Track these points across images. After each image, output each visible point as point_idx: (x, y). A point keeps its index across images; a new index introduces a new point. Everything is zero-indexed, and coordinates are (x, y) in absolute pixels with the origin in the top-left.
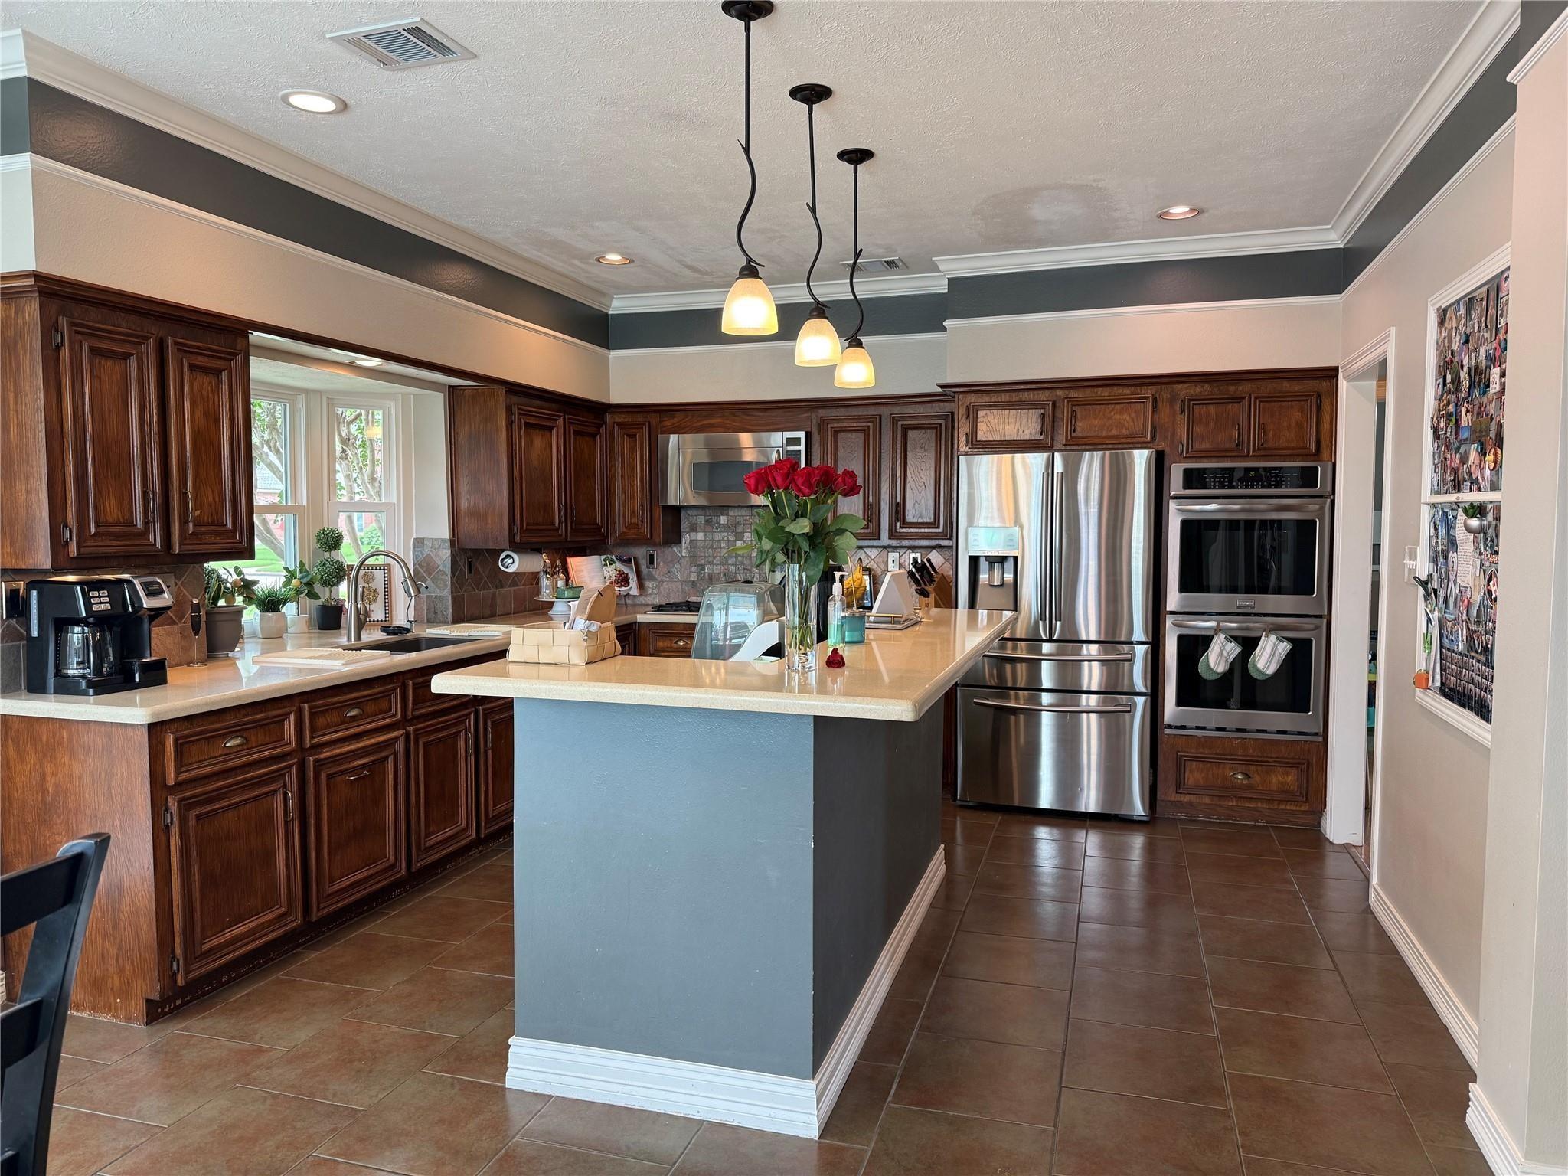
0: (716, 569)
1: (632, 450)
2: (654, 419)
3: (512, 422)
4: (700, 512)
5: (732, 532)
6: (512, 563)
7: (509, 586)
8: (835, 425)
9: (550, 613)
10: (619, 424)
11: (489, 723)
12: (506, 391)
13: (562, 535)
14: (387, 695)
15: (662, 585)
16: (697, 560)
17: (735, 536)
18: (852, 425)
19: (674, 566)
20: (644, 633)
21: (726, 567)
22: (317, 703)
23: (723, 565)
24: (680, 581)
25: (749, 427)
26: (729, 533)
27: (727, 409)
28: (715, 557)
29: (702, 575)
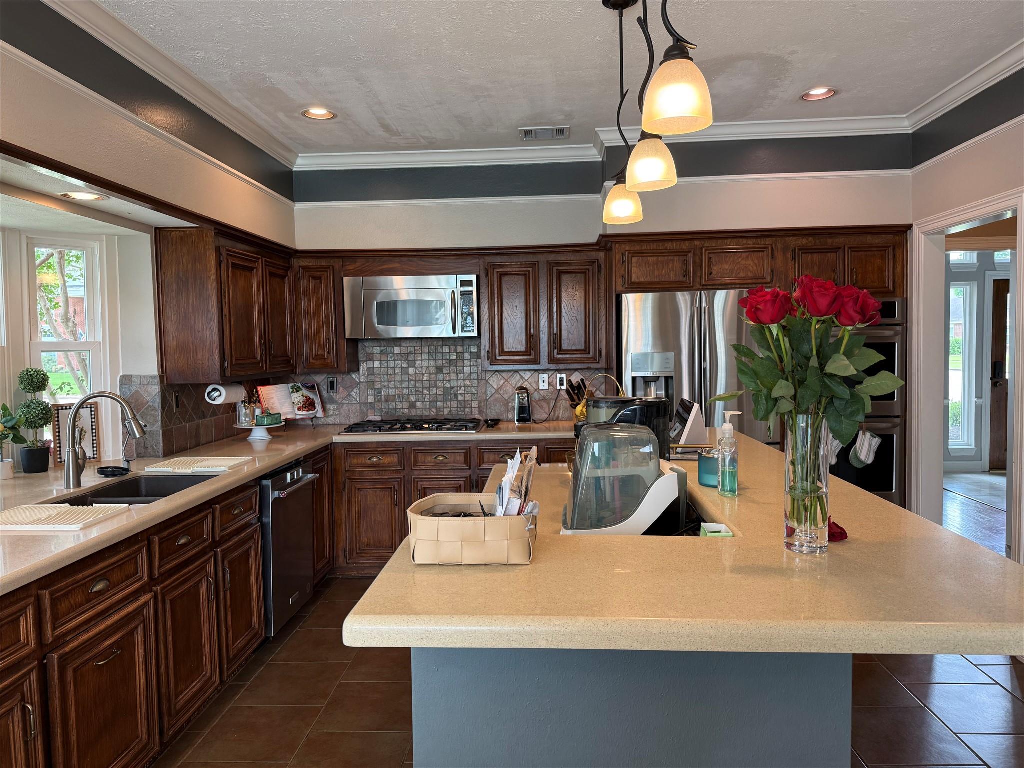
0: (392, 392)
1: (318, 290)
2: (337, 264)
3: (221, 262)
4: (376, 344)
5: (405, 361)
6: (219, 396)
7: (210, 417)
8: (501, 270)
9: (250, 439)
10: (305, 268)
11: (227, 564)
12: (215, 232)
13: (263, 368)
14: (133, 558)
15: (342, 408)
16: (374, 385)
17: (408, 364)
18: (515, 270)
19: (353, 390)
20: (339, 453)
21: (400, 390)
22: (59, 586)
23: (397, 388)
24: (359, 403)
25: (424, 272)
26: (403, 362)
27: (405, 256)
28: (391, 382)
29: (379, 398)
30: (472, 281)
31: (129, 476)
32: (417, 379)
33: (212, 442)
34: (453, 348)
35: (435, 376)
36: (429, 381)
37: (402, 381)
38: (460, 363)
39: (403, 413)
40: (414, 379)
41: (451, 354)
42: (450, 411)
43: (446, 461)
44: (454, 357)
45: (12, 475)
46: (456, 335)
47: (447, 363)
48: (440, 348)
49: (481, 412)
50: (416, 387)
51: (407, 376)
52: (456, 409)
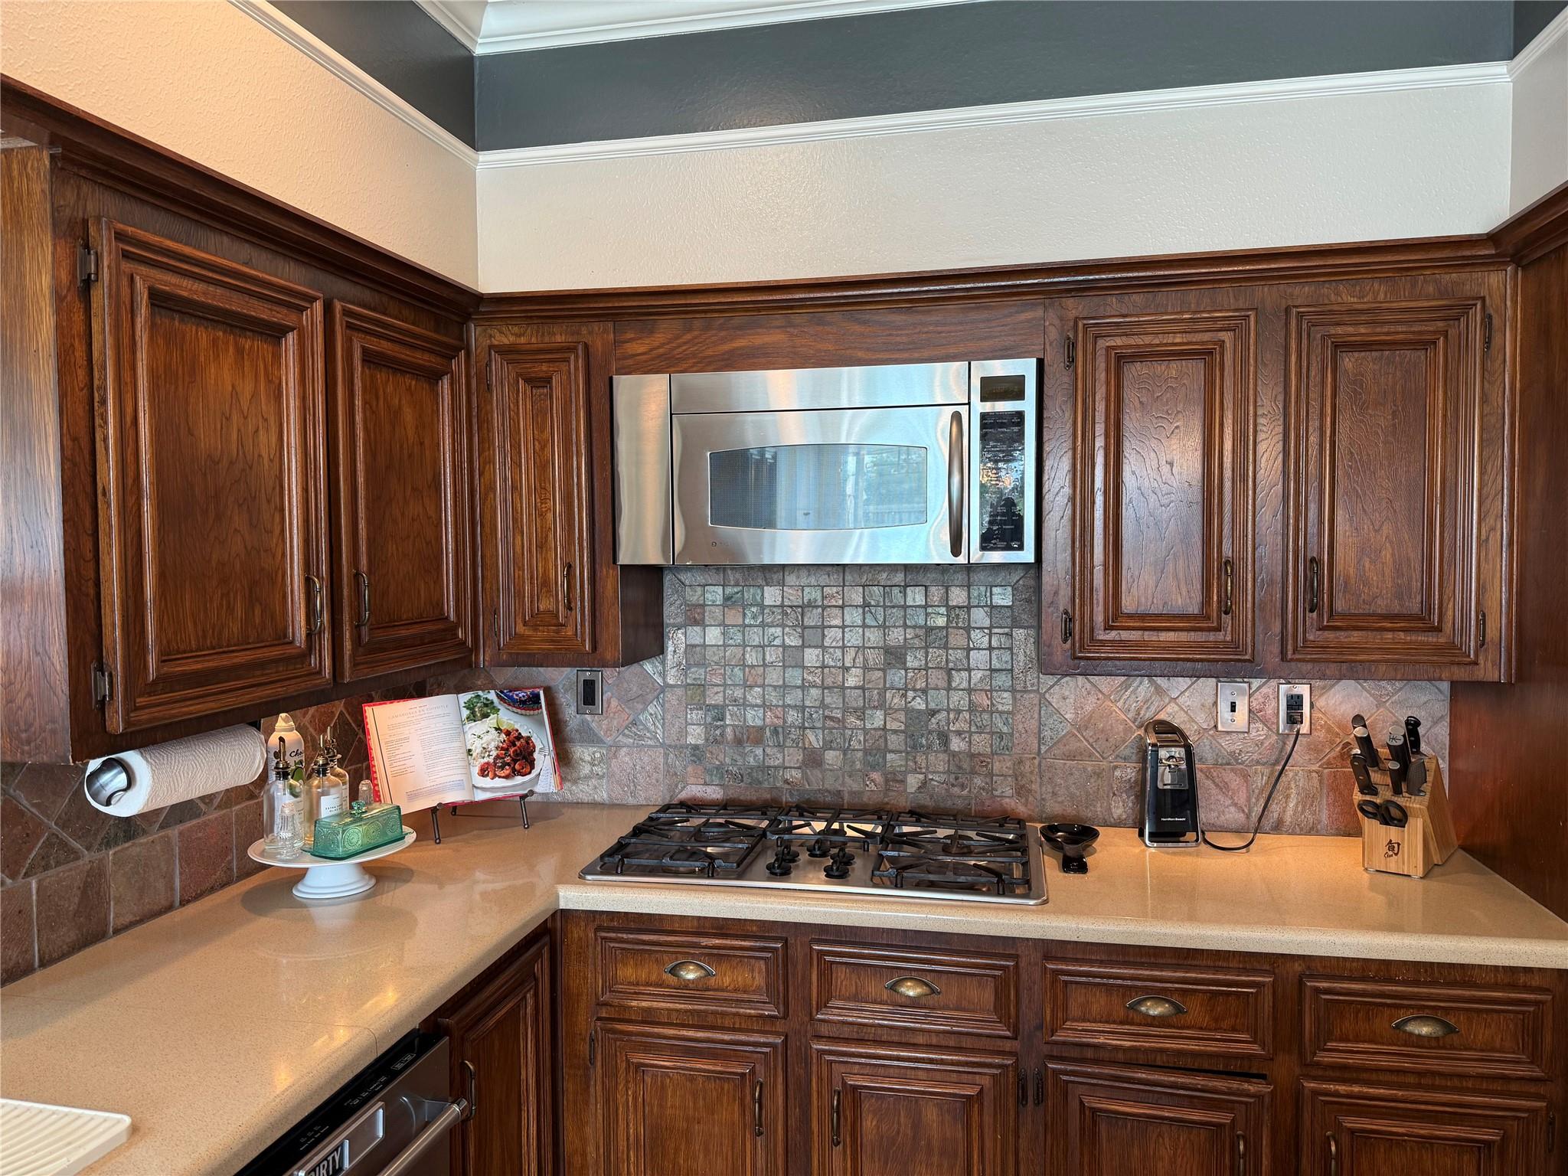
1: (540, 417)
2: (599, 336)
4: (711, 576)
5: (794, 627)
6: (126, 789)
8: (1119, 341)
9: (300, 892)
10: (505, 351)
12: (52, 157)
15: (615, 756)
16: (703, 695)
17: (802, 637)
20: (580, 939)
23: (770, 707)
24: (662, 745)
25: (860, 354)
26: (787, 630)
28: (751, 687)
29: (718, 732)
30: (1022, 378)
33: (170, 908)
34: (936, 593)
35: (880, 674)
36: (862, 688)
37: (785, 686)
38: (957, 639)
39: (786, 782)
40: (819, 681)
43: (933, 1000)
47: (917, 636)
49: (1021, 791)
50: (823, 705)
51: (797, 672)
52: (943, 777)
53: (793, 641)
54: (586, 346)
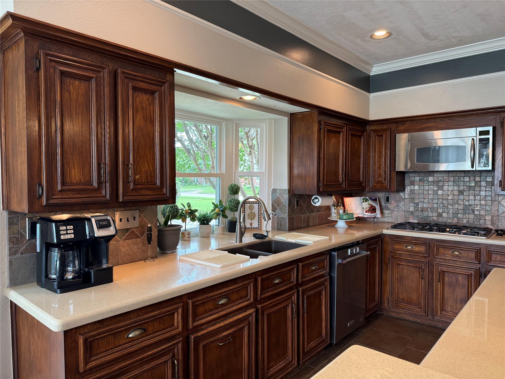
0: (426, 205)
1: (380, 143)
2: (393, 126)
3: (321, 129)
4: (416, 175)
5: (436, 186)
6: (318, 202)
7: (316, 212)
9: (336, 226)
10: (374, 130)
12: (318, 113)
13: (343, 187)
15: (393, 213)
16: (414, 200)
17: (438, 188)
19: (400, 203)
20: (387, 240)
21: (432, 204)
22: (198, 299)
23: (430, 203)
24: (404, 211)
25: (452, 127)
26: (434, 186)
27: (438, 118)
28: (425, 199)
29: (417, 208)
30: (489, 131)
31: (267, 239)
32: (444, 198)
33: (316, 225)
34: (472, 178)
35: (457, 196)
36: (453, 199)
37: (433, 199)
38: (477, 189)
39: (433, 220)
40: (442, 198)
41: (470, 182)
42: (468, 221)
43: (461, 255)
44: (473, 184)
45: (221, 232)
46: (474, 169)
47: (467, 188)
48: (462, 177)
49: (492, 224)
50: (442, 203)
51: (437, 196)
52: (473, 220)
53: (436, 189)
54: (390, 128)
